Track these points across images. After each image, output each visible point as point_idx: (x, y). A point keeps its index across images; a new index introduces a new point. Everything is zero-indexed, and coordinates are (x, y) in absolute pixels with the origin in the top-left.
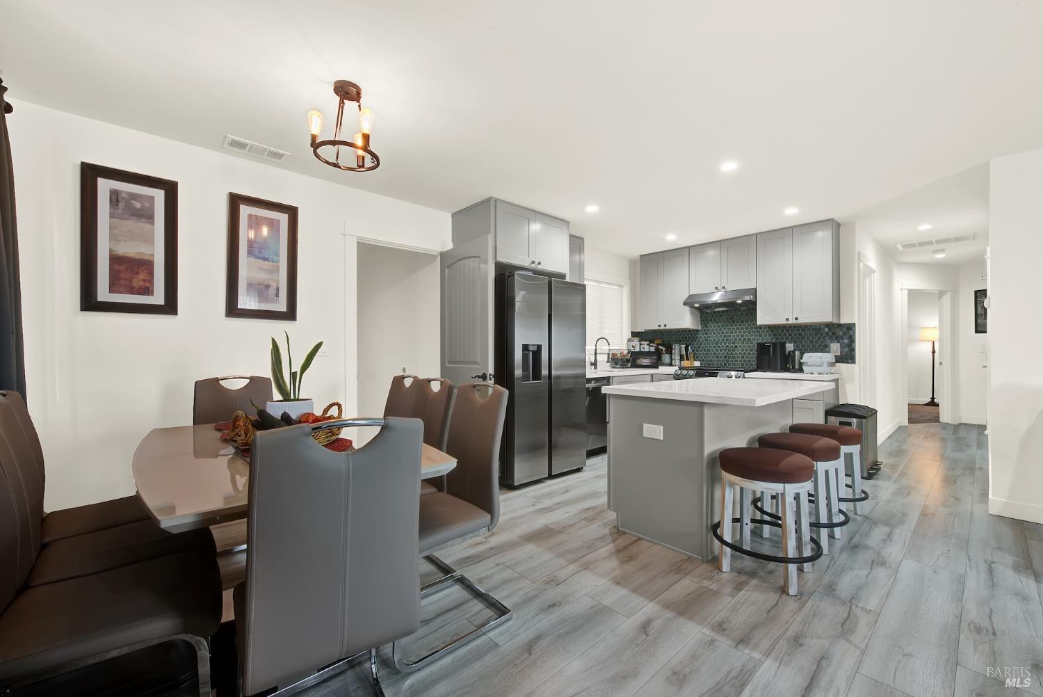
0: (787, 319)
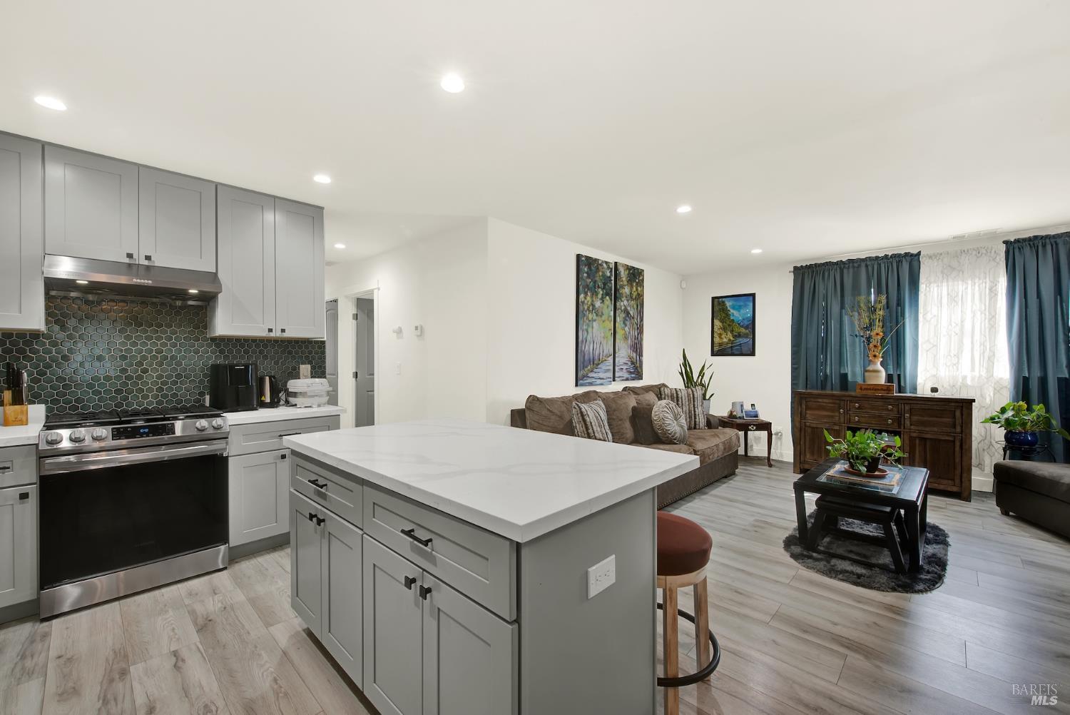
0: (270, 330)
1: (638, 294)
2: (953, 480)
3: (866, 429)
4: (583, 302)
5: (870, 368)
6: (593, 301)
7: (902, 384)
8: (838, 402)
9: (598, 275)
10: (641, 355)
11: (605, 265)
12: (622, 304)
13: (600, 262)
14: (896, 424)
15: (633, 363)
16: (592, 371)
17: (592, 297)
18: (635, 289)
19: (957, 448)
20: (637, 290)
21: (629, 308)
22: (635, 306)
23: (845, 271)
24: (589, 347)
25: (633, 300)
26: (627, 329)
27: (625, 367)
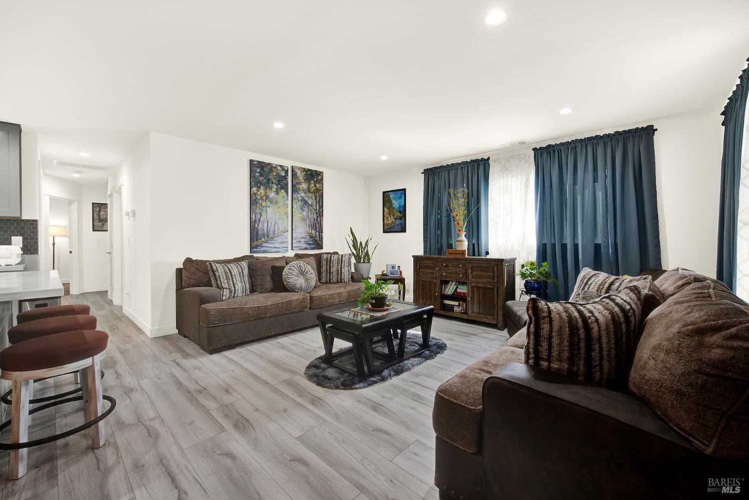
1: (317, 189)
2: (493, 316)
3: (452, 281)
4: (255, 194)
5: (459, 239)
6: (266, 193)
7: (480, 250)
8: (435, 263)
9: (272, 174)
10: (321, 231)
11: (279, 168)
12: (299, 195)
13: (274, 166)
14: (464, 277)
15: (311, 237)
16: (266, 242)
17: (265, 189)
18: (313, 185)
19: (495, 294)
20: (315, 186)
21: (307, 199)
22: (314, 197)
23: (451, 171)
24: (263, 225)
25: (311, 193)
26: (305, 213)
27: (303, 240)
